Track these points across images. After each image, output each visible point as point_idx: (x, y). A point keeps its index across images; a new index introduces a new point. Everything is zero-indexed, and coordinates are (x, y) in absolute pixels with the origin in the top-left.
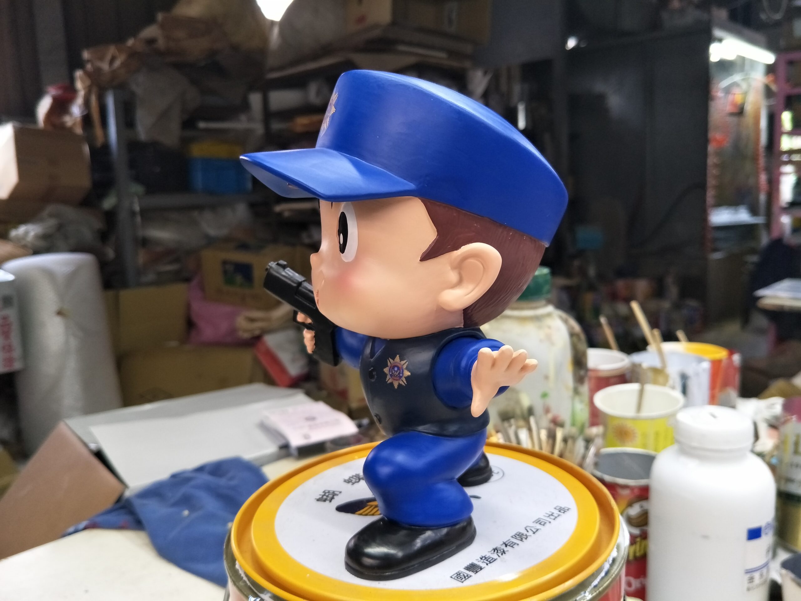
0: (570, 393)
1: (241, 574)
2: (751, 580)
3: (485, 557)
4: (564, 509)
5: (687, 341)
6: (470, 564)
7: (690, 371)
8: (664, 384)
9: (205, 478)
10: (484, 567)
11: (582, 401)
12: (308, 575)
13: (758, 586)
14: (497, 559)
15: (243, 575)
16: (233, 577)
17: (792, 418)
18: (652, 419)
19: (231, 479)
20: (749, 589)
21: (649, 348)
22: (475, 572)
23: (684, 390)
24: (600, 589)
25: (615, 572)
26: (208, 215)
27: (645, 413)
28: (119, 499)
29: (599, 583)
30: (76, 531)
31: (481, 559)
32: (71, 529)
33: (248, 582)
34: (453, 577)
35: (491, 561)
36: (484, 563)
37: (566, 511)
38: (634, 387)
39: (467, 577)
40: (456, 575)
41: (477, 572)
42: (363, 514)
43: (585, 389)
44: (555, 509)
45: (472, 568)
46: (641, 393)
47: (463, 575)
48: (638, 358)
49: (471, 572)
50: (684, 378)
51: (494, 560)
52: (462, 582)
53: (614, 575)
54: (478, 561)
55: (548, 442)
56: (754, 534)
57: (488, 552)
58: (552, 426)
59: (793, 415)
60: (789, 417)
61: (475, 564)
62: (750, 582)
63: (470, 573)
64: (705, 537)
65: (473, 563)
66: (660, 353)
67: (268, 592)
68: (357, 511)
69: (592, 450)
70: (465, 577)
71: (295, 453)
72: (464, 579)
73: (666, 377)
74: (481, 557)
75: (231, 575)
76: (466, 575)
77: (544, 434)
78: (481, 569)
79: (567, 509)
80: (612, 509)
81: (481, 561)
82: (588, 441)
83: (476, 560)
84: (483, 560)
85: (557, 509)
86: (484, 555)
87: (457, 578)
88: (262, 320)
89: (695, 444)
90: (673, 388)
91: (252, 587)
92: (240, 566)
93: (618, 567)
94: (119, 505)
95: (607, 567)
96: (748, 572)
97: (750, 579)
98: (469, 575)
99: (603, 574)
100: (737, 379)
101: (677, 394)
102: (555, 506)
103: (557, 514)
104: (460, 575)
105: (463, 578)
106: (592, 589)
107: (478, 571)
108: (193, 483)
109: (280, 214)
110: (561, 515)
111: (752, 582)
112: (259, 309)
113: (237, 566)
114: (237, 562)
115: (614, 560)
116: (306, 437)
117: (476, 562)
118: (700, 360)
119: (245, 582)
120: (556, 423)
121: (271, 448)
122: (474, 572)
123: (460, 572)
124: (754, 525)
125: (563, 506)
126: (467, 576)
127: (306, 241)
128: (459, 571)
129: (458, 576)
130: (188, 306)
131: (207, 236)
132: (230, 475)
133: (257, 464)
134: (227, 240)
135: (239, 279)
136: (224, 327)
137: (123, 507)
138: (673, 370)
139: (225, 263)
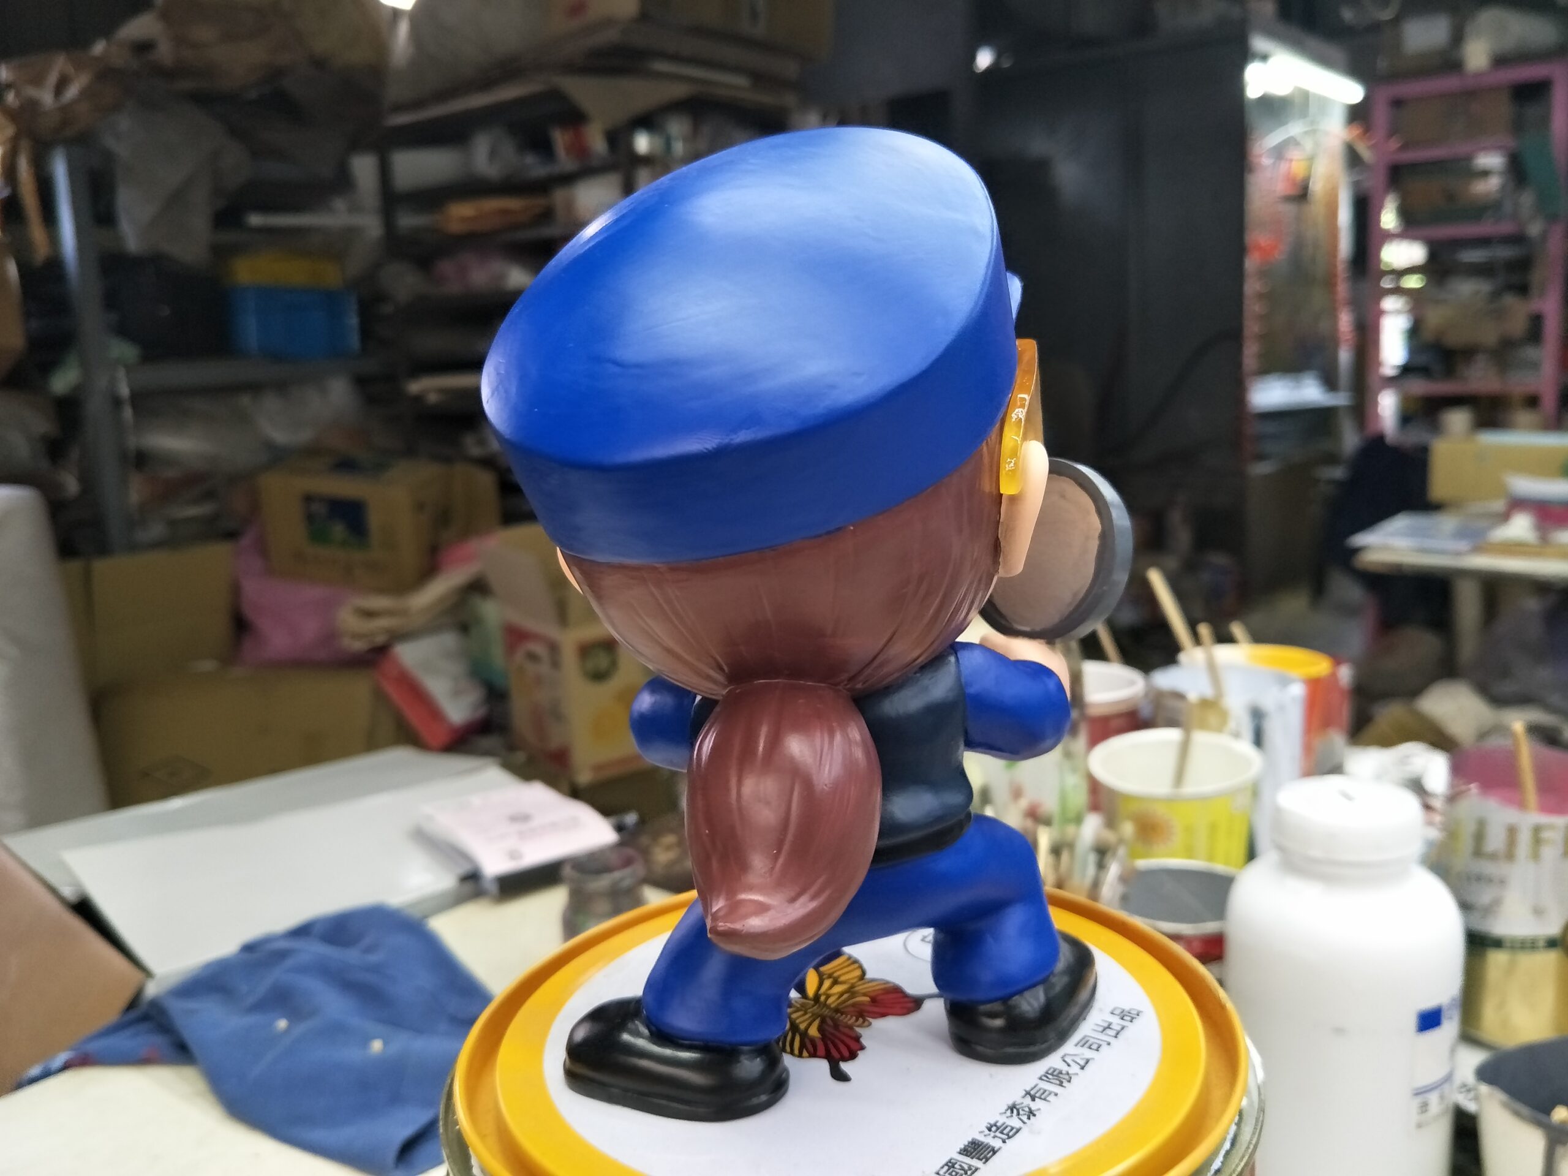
3: (996, 1125)
4: (1129, 1013)
5: (1250, 643)
6: (969, 1143)
7: (1267, 703)
8: (1220, 729)
9: (315, 949)
10: (999, 1149)
11: (1074, 770)
13: (1435, 1118)
14: (1021, 1128)
17: (1469, 790)
18: (1203, 799)
19: (369, 950)
20: (1419, 1126)
21: (1182, 657)
22: (984, 1160)
23: (1258, 740)
27: (1190, 788)
28: (134, 1002)
30: (46, 1074)
31: (990, 1129)
32: (35, 1071)
34: (942, 1172)
35: (1011, 1134)
36: (996, 1138)
37: (1135, 1018)
38: (1169, 736)
40: (946, 1168)
41: (987, 1160)
44: (1112, 1013)
45: (976, 1152)
46: (1184, 748)
47: (959, 1167)
48: (1165, 679)
49: (974, 1159)
50: (1258, 716)
51: (1014, 1130)
54: (985, 1136)
56: (1429, 1020)
57: (1000, 1114)
58: (1029, 823)
59: (1469, 783)
60: (1463, 788)
61: (979, 1141)
62: (1422, 1112)
63: (975, 1163)
64: (1339, 1031)
65: (976, 1140)
66: (1212, 669)
71: (493, 888)
73: (1224, 716)
74: (989, 1126)
76: (966, 1167)
78: (994, 1152)
79: (1135, 1012)
80: (1223, 1007)
81: (989, 1135)
83: (980, 1132)
84: (995, 1132)
85: (1115, 1014)
86: (992, 1122)
88: (389, 613)
89: (1316, 853)
90: (1237, 735)
94: (133, 1015)
96: (1418, 1093)
97: (1422, 1107)
98: (973, 1166)
100: (1345, 712)
101: (1245, 747)
102: (1110, 1008)
103: (1119, 1024)
104: (953, 1167)
107: (988, 1156)
108: (289, 962)
109: (418, 399)
110: (1127, 1027)
111: (1426, 1111)
112: (381, 591)
116: (514, 855)
117: (981, 1138)
118: (1284, 681)
120: (1037, 817)
121: (443, 880)
122: (981, 1160)
123: (954, 1161)
124: (1428, 1003)
125: (1127, 1008)
126: (970, 1169)
128: (951, 1160)
129: (950, 1171)
130: (236, 590)
131: (270, 446)
132: (367, 941)
133: (416, 913)
134: (311, 451)
135: (338, 530)
136: (310, 628)
137: (145, 1018)
138: (1236, 703)
139: (308, 499)
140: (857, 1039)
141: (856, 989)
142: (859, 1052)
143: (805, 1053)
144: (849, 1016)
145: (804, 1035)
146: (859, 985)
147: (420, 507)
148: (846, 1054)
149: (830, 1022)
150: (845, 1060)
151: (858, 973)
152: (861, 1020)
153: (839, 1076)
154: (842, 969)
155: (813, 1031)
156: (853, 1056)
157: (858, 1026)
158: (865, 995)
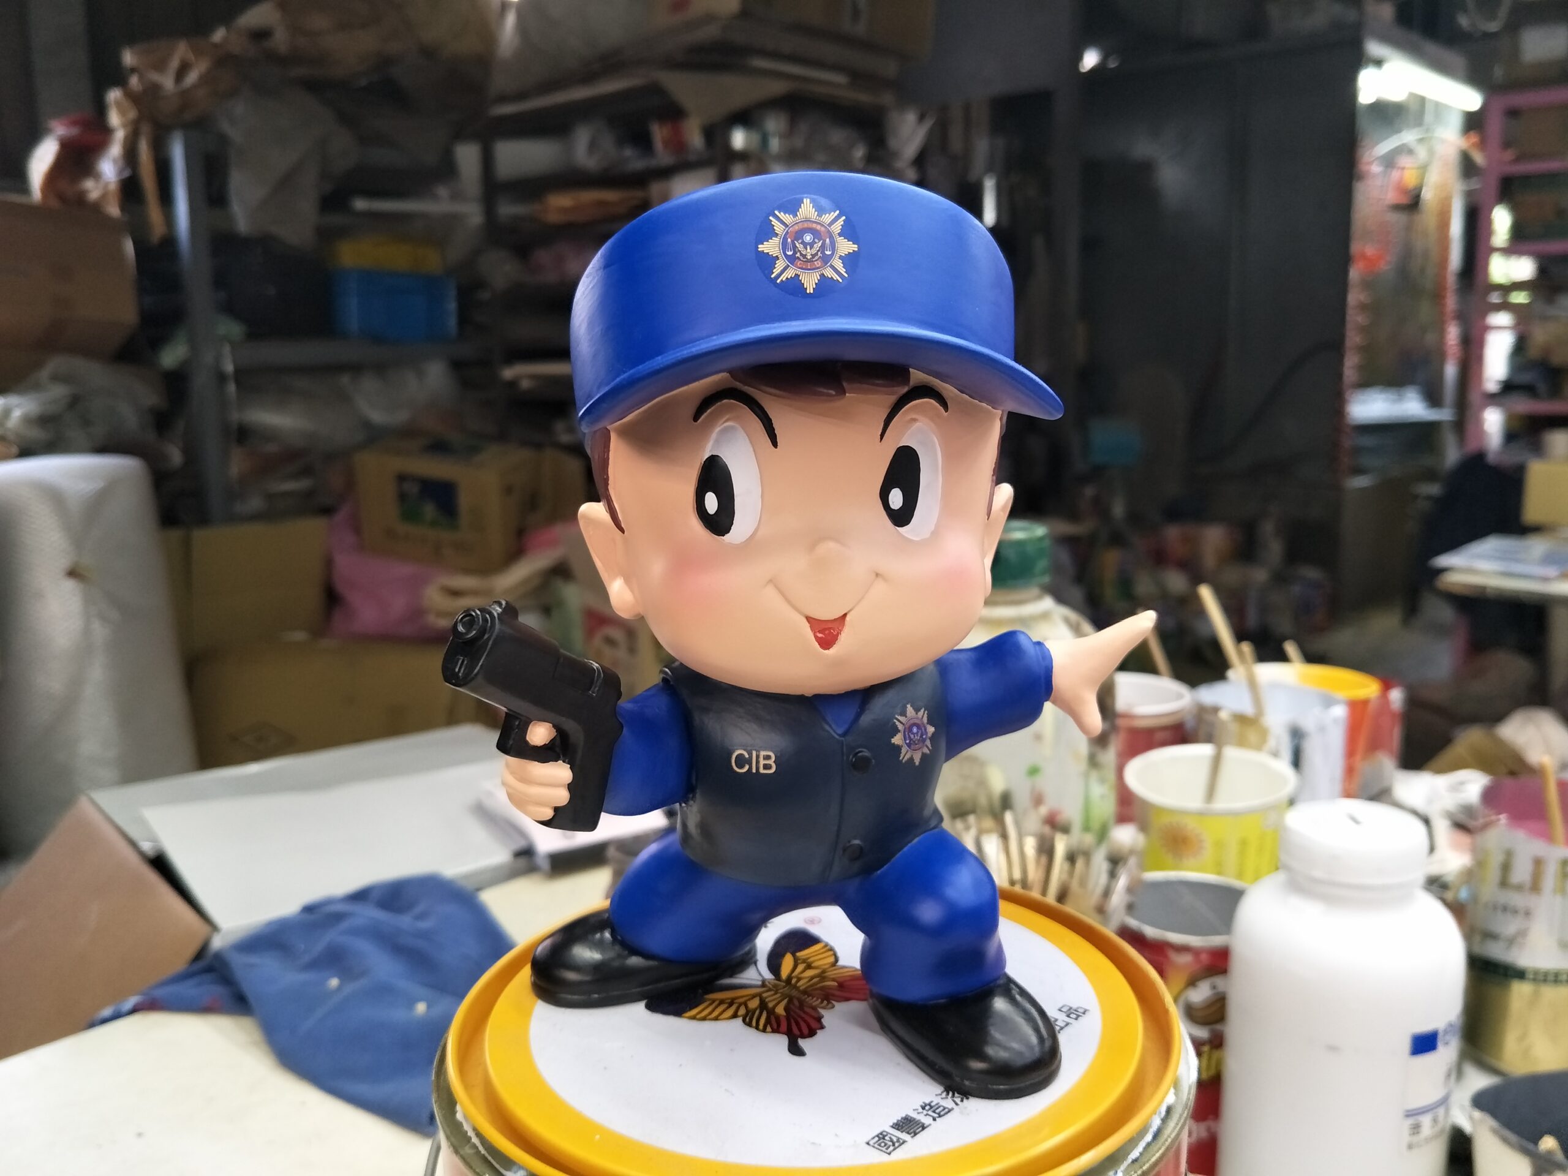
0: (1083, 765)
1: (467, 1132)
2: (1416, 1129)
3: (929, 1105)
4: (1078, 1011)
5: (1304, 663)
6: (902, 1118)
7: (1308, 723)
8: (1259, 747)
9: (370, 913)
10: (930, 1125)
11: (1102, 781)
12: (598, 1137)
13: (1428, 1140)
14: (952, 1109)
15: (471, 1133)
16: (453, 1139)
17: (1499, 820)
18: (1234, 814)
19: (421, 917)
20: (1410, 1147)
21: (1231, 674)
22: (912, 1135)
23: (1297, 761)
24: (1145, 1168)
25: (1171, 1134)
26: (369, 384)
27: (1221, 804)
28: (201, 953)
29: (1141, 1154)
30: (117, 1016)
31: (923, 1108)
32: (107, 1012)
33: (481, 1148)
34: (871, 1143)
35: (942, 1113)
36: (928, 1116)
37: (1081, 1016)
38: (1202, 751)
39: (897, 1145)
40: (877, 1139)
41: (915, 1134)
42: (698, 1017)
43: (1109, 756)
44: (1060, 1010)
45: (906, 1127)
46: (1216, 762)
47: (889, 1139)
48: (1210, 694)
49: (904, 1133)
50: (1297, 735)
51: (946, 1110)
52: (889, 1154)
53: (1169, 1140)
54: (918, 1113)
55: (1038, 861)
56: (1424, 1044)
57: (936, 1095)
58: (1047, 830)
59: (1500, 814)
60: (1494, 818)
61: (911, 1118)
62: (1414, 1134)
63: (904, 1136)
64: (1333, 1049)
65: (909, 1116)
66: (1253, 684)
67: (521, 1167)
68: (685, 1011)
69: (1122, 882)
70: (894, 1145)
71: (545, 865)
72: (892, 1148)
73: (1264, 734)
74: (923, 1105)
75: (449, 1133)
76: (895, 1139)
77: (1030, 845)
78: (924, 1128)
79: (1082, 1011)
80: (1166, 1012)
81: (922, 1112)
82: (1116, 861)
83: (914, 1110)
84: (928, 1111)
85: (1062, 1011)
86: (927, 1102)
87: (880, 1145)
88: (474, 593)
89: (1318, 874)
90: (1275, 754)
91: (490, 1158)
92: (465, 1117)
93: (1177, 1124)
94: (200, 964)
95: (1156, 1122)
96: (1410, 1114)
97: (1414, 1128)
98: (901, 1139)
99: (1149, 1137)
100: (1395, 735)
101: (1283, 766)
102: (1060, 1005)
103: (1064, 1021)
104: (884, 1139)
105: (889, 1147)
106: (1129, 1165)
107: (917, 1131)
108: (345, 925)
109: (513, 384)
110: (1071, 1024)
111: (1418, 1133)
112: (468, 571)
113: (459, 1116)
114: (458, 1108)
115: (1169, 1110)
117: (914, 1115)
118: (1328, 702)
119: (475, 1146)
120: (1055, 824)
121: (500, 855)
122: (910, 1134)
123: (885, 1133)
124: (1424, 1027)
125: (1074, 1006)
126: (898, 1141)
127: (565, 438)
128: (883, 1132)
129: (880, 1142)
130: (329, 563)
131: (367, 425)
132: (419, 909)
133: (469, 885)
134: (407, 432)
135: (429, 510)
136: (398, 605)
137: (209, 969)
138: (1277, 720)
139: (402, 478)
140: (819, 1019)
141: (827, 974)
142: (818, 1031)
143: (769, 1029)
144: (815, 999)
145: (771, 1012)
146: (831, 971)
147: (508, 490)
148: (806, 1031)
149: (796, 1002)
150: (803, 1037)
151: (832, 959)
152: (825, 1002)
153: (796, 1050)
154: (816, 955)
155: (780, 1010)
156: (812, 1033)
157: (824, 1008)
158: (834, 980)
